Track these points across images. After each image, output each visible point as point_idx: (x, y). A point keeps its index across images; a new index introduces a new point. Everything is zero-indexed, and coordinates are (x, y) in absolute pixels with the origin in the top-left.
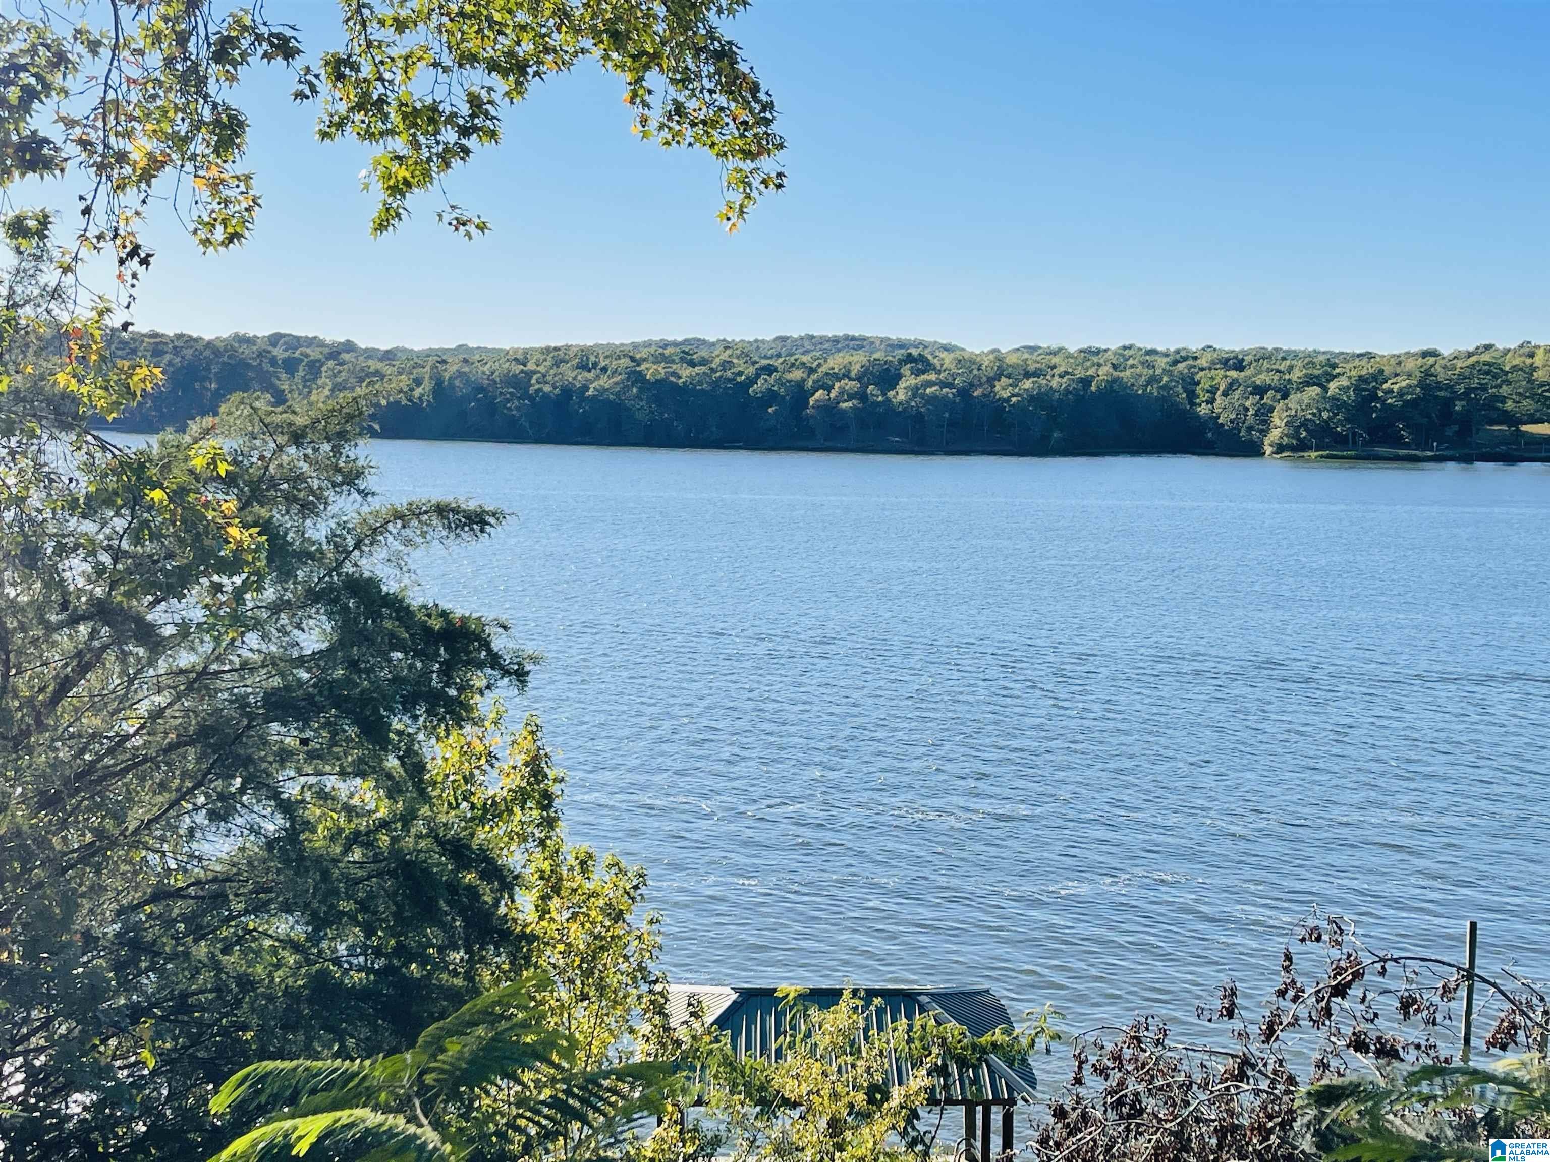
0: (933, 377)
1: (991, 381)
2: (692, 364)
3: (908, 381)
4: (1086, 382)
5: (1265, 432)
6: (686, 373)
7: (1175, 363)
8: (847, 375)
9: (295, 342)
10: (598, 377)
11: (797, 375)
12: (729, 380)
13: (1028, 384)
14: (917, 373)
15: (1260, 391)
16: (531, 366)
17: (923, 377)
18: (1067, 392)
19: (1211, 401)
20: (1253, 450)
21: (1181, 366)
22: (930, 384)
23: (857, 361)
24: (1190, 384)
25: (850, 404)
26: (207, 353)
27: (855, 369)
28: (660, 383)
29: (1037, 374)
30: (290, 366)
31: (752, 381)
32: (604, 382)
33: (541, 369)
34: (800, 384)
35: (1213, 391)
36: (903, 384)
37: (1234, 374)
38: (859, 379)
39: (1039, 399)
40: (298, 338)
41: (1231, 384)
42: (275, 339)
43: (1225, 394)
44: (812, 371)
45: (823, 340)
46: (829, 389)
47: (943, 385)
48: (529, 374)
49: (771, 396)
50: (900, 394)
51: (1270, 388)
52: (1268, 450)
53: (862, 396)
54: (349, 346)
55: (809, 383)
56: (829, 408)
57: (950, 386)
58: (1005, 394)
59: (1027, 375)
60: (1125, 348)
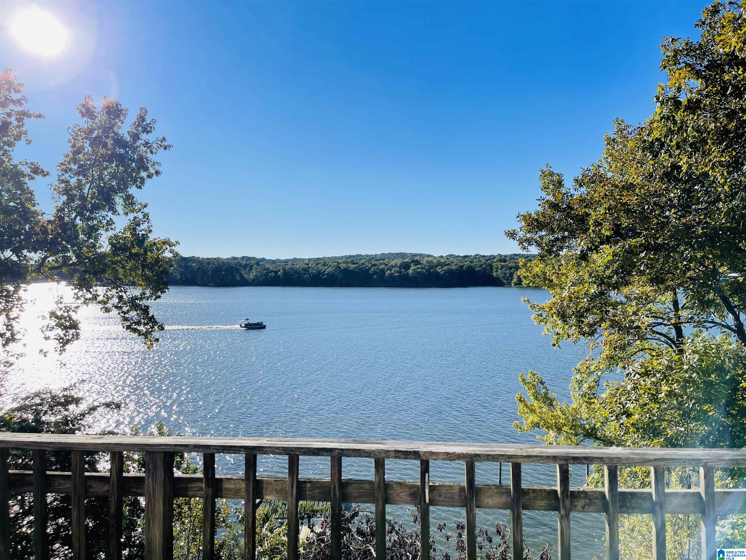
1: (436, 267)
2: (354, 264)
3: (413, 267)
4: (462, 267)
5: (512, 280)
6: (352, 266)
7: (487, 260)
8: (396, 266)
9: (249, 259)
10: (328, 268)
11: (382, 266)
12: (364, 268)
13: (446, 268)
14: (415, 265)
15: (510, 268)
17: (417, 266)
18: (457, 270)
19: (497, 271)
21: (489, 261)
22: (419, 268)
23: (399, 262)
24: (491, 266)
25: (397, 274)
26: (222, 264)
27: (399, 264)
28: (345, 269)
29: (448, 265)
30: (245, 266)
31: (370, 269)
32: (330, 269)
33: (313, 266)
34: (384, 269)
35: (497, 268)
36: (411, 268)
37: (503, 263)
38: (399, 267)
40: (249, 257)
41: (502, 267)
42: (243, 258)
43: (501, 269)
44: (386, 265)
46: (391, 270)
47: (422, 268)
48: (309, 268)
49: (375, 273)
50: (411, 271)
51: (513, 267)
52: (513, 285)
53: (400, 272)
55: (386, 269)
56: (391, 275)
57: (424, 268)
58: (439, 271)
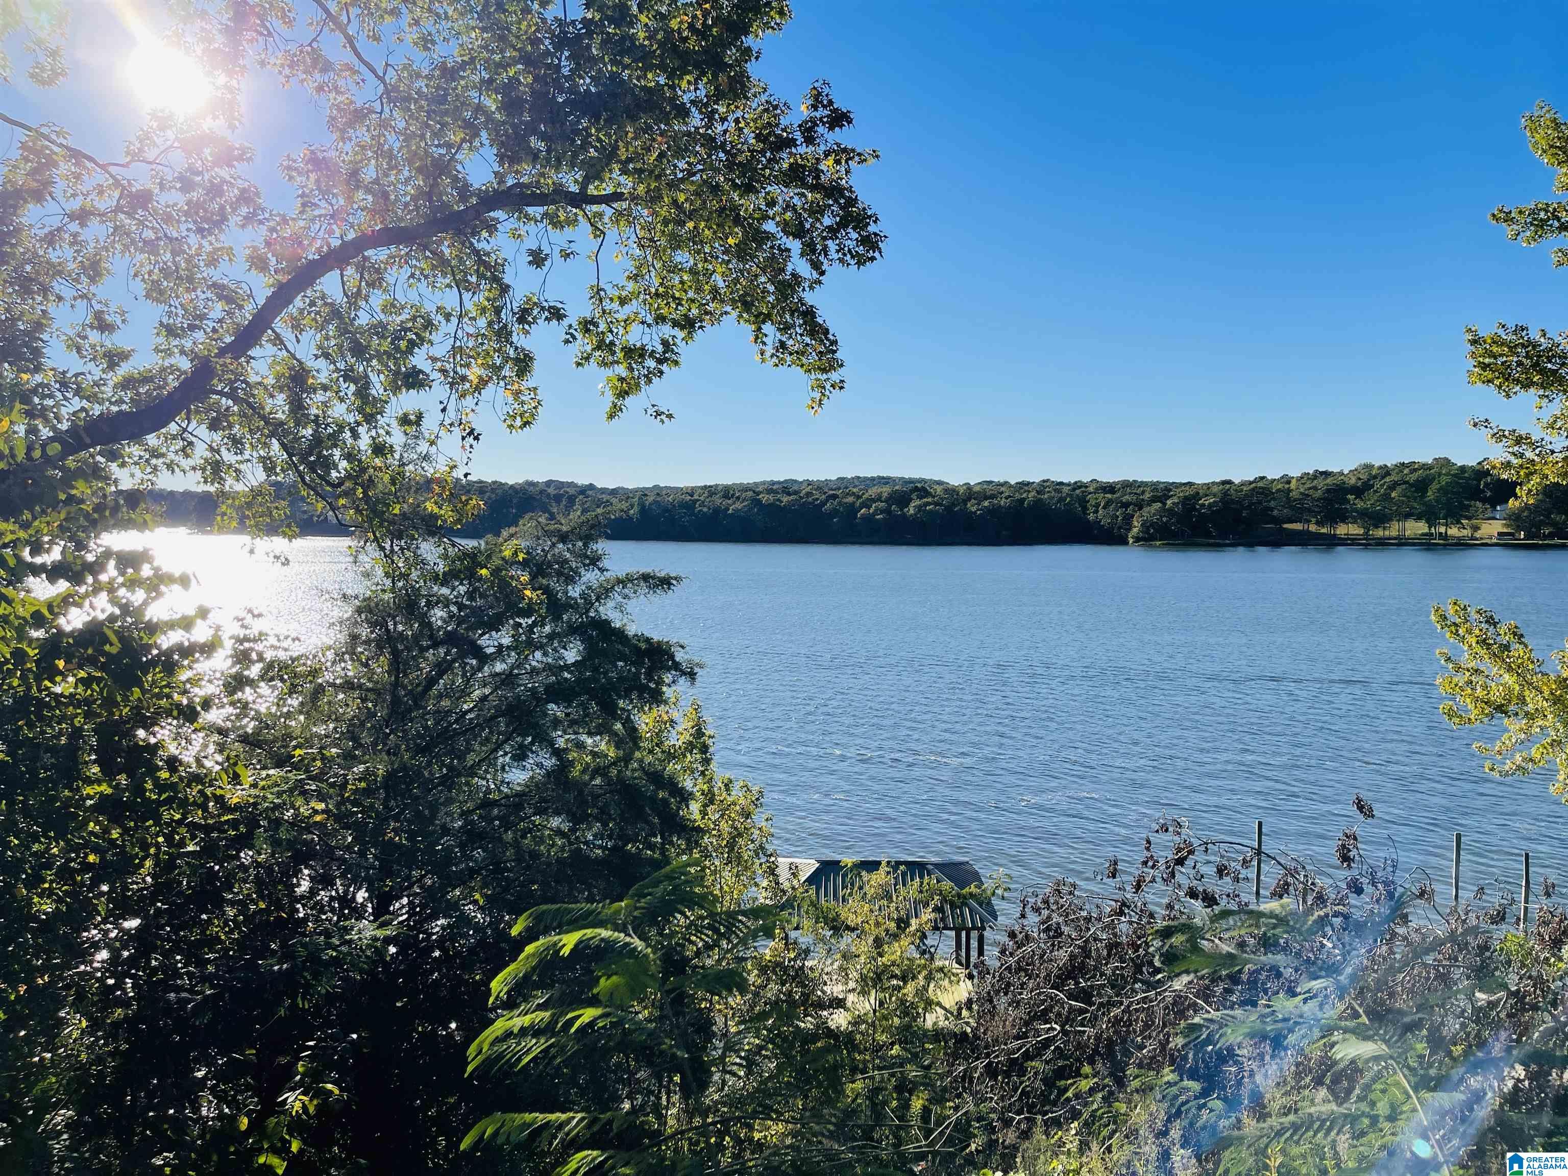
0: (930, 500)
1: (965, 502)
2: (789, 494)
3: (915, 502)
4: (1022, 501)
5: (1130, 530)
6: (785, 499)
7: (1074, 489)
8: (879, 499)
9: (561, 484)
10: (734, 503)
11: (850, 499)
12: (811, 503)
13: (986, 503)
14: (921, 497)
15: (1126, 505)
16: (696, 497)
17: (924, 500)
18: (1010, 507)
19: (1096, 512)
20: (1123, 541)
21: (1078, 492)
22: (929, 504)
23: (886, 490)
24: (1083, 502)
25: (881, 516)
26: (510, 492)
27: (885, 495)
28: (770, 506)
29: (993, 497)
30: (558, 498)
31: (824, 504)
32: (738, 505)
33: (702, 498)
34: (852, 505)
35: (1097, 506)
36: (912, 504)
37: (1109, 496)
38: (886, 501)
39: (994, 511)
40: (562, 483)
41: (1108, 502)
42: (549, 483)
43: (1104, 508)
44: (859, 497)
45: (866, 479)
46: (869, 507)
47: (936, 504)
48: (695, 502)
49: (834, 512)
50: (911, 510)
51: (1131, 503)
52: (1131, 540)
53: (887, 511)
54: (591, 487)
55: (858, 504)
56: (869, 519)
57: (941, 505)
58: (974, 509)
59: (986, 498)
60: (1044, 481)
